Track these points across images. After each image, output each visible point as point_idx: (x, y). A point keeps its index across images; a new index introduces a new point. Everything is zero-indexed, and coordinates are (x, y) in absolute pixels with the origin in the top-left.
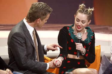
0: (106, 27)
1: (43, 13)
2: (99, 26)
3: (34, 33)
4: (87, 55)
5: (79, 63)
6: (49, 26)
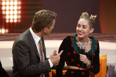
0: (113, 35)
3: (40, 43)
4: (92, 66)
6: (53, 35)
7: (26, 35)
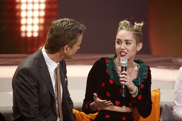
0: (169, 58)
1: (71, 36)
2: (157, 56)
3: (56, 72)
5: (124, 119)
7: (35, 59)
